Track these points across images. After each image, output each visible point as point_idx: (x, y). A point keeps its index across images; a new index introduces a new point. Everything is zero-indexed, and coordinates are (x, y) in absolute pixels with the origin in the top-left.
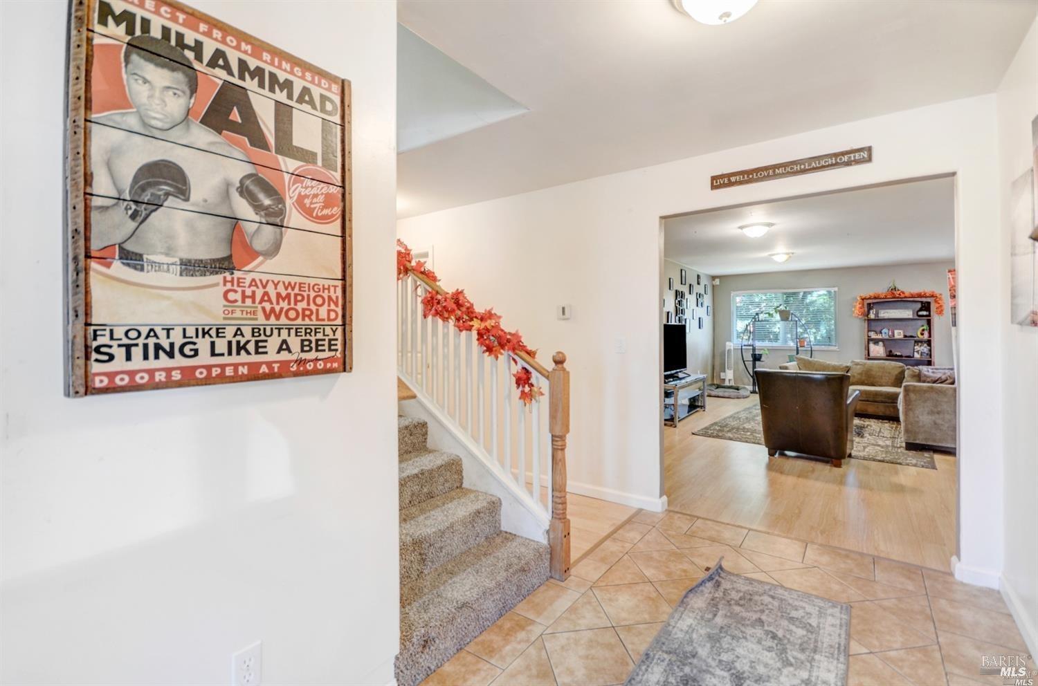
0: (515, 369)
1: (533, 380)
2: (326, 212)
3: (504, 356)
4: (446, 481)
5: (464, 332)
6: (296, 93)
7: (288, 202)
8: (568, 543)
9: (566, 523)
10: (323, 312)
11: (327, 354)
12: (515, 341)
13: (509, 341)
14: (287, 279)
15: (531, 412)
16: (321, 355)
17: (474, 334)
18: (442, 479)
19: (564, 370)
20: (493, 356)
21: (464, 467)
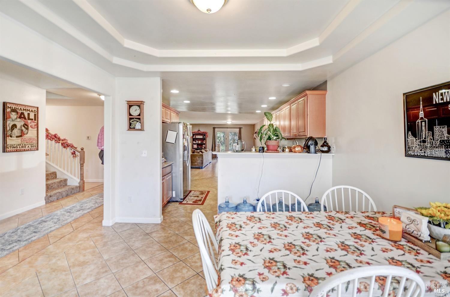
0: (72, 151)
1: (76, 153)
2: (35, 127)
3: (69, 149)
4: (52, 176)
5: (57, 144)
6: (30, 111)
7: (29, 126)
8: (84, 185)
9: (84, 181)
10: (34, 142)
11: (35, 148)
12: (71, 145)
13: (70, 145)
14: (29, 137)
15: (75, 160)
16: (34, 148)
17: (60, 144)
18: (51, 176)
19: (83, 151)
20: (65, 149)
21: (57, 173)
